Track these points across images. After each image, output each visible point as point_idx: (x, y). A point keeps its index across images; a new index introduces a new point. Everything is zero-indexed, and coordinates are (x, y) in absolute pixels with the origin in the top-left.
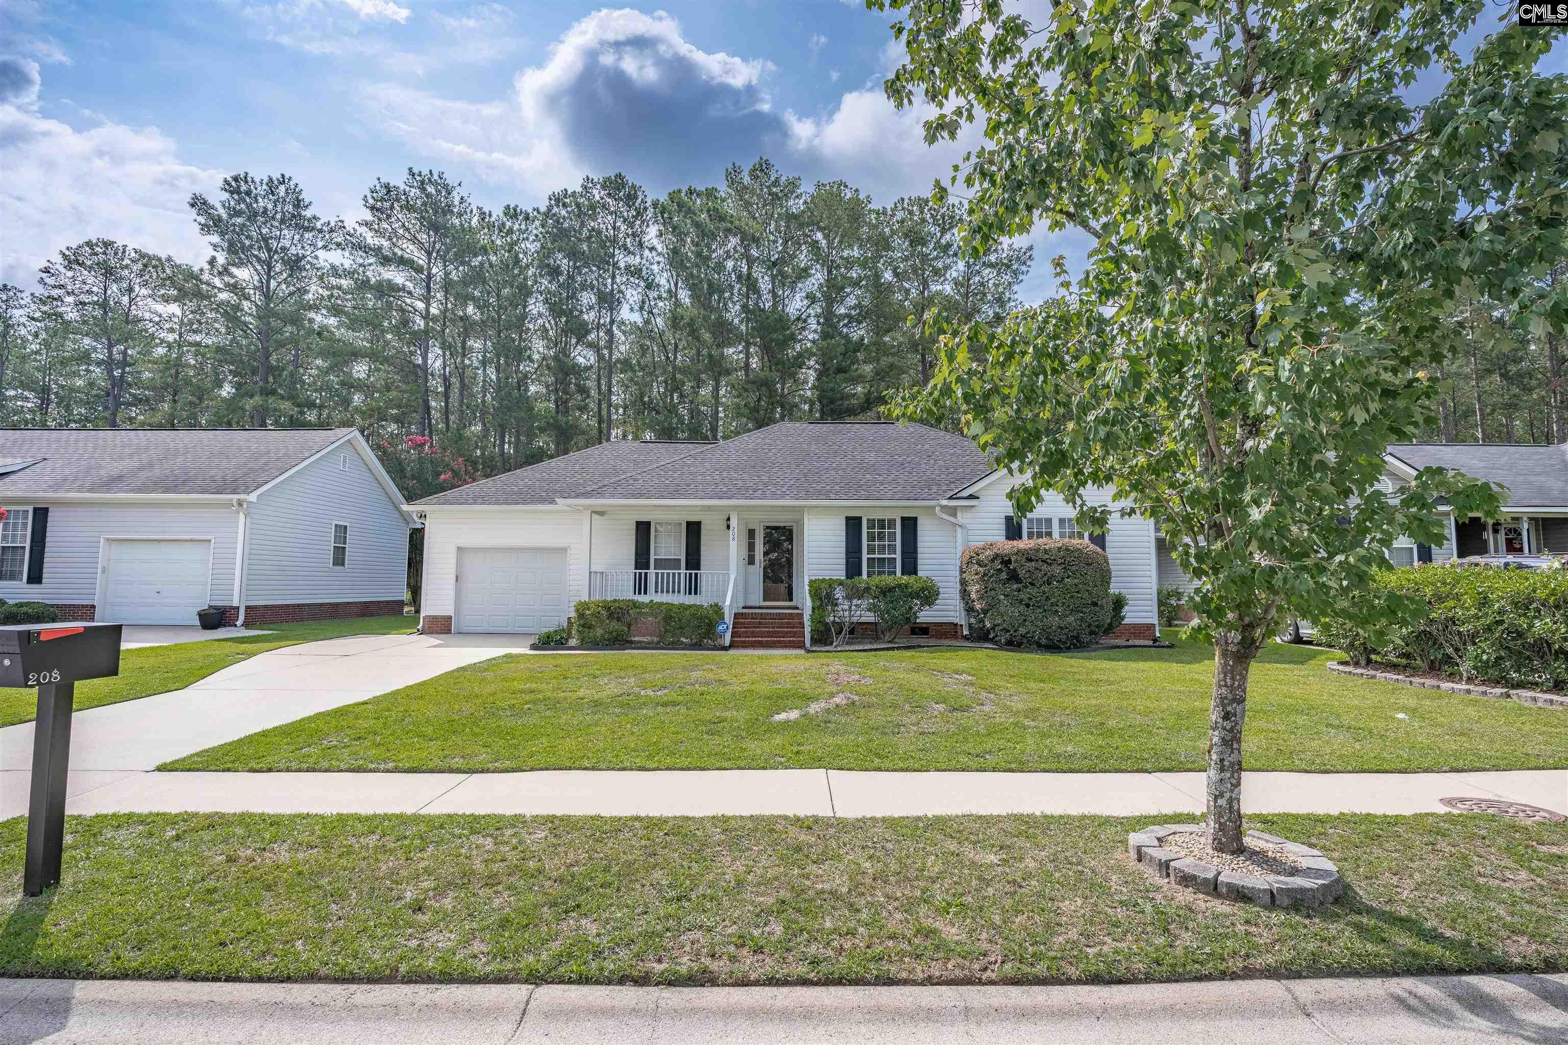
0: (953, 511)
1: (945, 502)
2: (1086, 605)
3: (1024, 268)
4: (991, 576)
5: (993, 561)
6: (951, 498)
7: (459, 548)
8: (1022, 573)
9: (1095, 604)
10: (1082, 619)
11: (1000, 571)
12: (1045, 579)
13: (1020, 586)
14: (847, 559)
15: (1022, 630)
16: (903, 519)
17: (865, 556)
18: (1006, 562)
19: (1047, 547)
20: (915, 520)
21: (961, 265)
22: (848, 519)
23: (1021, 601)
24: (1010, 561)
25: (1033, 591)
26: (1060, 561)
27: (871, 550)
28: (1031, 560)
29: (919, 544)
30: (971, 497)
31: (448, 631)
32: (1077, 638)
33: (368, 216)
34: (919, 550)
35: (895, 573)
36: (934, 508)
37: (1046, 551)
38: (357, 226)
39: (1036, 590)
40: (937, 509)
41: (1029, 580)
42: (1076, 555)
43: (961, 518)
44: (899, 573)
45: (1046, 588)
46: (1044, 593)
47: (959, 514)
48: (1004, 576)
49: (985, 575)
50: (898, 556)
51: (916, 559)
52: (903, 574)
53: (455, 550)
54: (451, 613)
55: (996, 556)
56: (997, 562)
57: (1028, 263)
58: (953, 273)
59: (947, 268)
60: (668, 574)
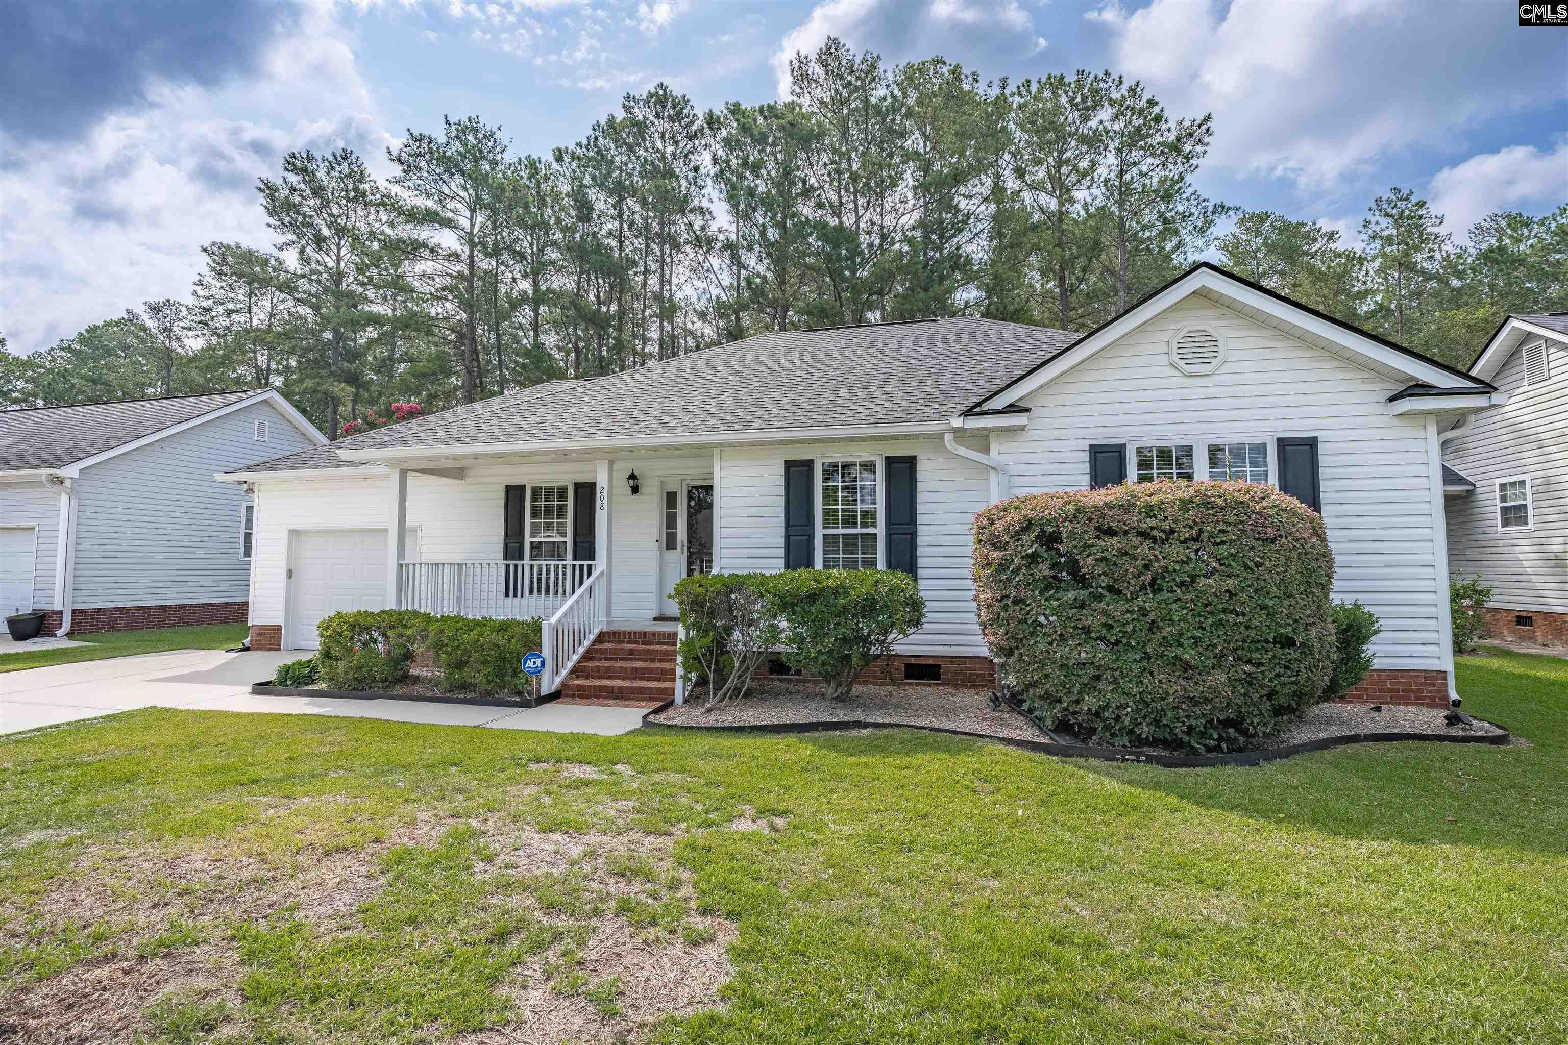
0: (981, 441)
1: (957, 422)
2: (1260, 644)
3: (1199, 148)
4: (1016, 572)
5: (1017, 536)
6: (969, 413)
7: (294, 533)
8: (1087, 564)
9: (1289, 642)
10: (1249, 681)
11: (1033, 558)
12: (1147, 578)
13: (1083, 594)
14: (788, 537)
15: (1091, 702)
16: (889, 461)
17: (819, 531)
18: (1050, 540)
19: (1154, 500)
20: (911, 462)
21: (1111, 159)
22: (788, 465)
23: (1087, 630)
24: (1055, 538)
25: (1117, 608)
26: (1186, 534)
27: (830, 519)
28: (1111, 532)
29: (920, 508)
30: (1012, 409)
31: (278, 649)
32: (1236, 723)
33: (397, 170)
34: (920, 519)
35: (874, 563)
36: (941, 436)
37: (1150, 511)
38: (387, 184)
39: (1122, 606)
40: (948, 437)
41: (1105, 581)
42: (1231, 517)
43: (998, 453)
44: (881, 565)
45: (1147, 601)
46: (1143, 612)
47: (993, 447)
48: (1044, 570)
49: (1002, 568)
50: (880, 530)
51: (913, 535)
52: (889, 565)
53: (285, 535)
54: (280, 621)
55: (1028, 525)
56: (1028, 538)
57: (1205, 140)
58: (1102, 172)
59: (1093, 165)
60: (540, 566)
